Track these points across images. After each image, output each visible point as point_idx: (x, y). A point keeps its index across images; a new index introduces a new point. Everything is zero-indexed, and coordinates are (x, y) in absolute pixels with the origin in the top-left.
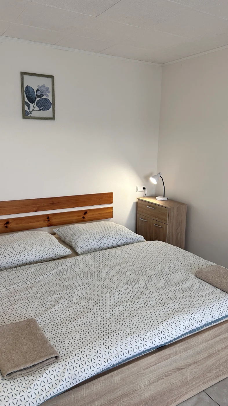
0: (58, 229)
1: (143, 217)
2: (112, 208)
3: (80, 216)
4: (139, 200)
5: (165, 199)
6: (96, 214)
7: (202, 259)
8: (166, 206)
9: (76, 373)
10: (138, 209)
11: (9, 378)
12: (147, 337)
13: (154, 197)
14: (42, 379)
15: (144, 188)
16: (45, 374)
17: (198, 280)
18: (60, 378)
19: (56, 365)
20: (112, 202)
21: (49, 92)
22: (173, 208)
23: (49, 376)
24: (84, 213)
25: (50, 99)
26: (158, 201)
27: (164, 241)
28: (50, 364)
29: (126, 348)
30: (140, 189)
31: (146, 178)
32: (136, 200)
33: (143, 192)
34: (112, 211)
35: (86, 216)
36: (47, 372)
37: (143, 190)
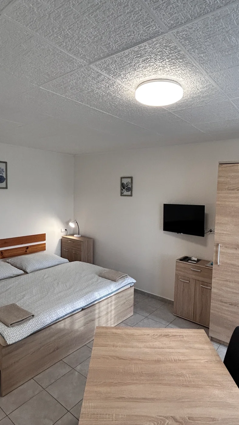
0: (10, 260)
1: (66, 248)
2: (45, 244)
3: (24, 250)
4: (63, 237)
5: (80, 236)
6: (35, 249)
7: (102, 268)
8: (81, 240)
9: (44, 321)
10: (62, 243)
11: (11, 326)
12: (76, 303)
13: (73, 235)
14: (28, 325)
15: (66, 230)
16: (29, 323)
17: (100, 277)
18: (36, 324)
19: (33, 319)
20: (45, 240)
21: (4, 172)
22: (85, 241)
23: (31, 324)
24: (26, 248)
25: (5, 176)
26: (75, 237)
27: (80, 261)
28: (29, 320)
29: (66, 309)
30: (63, 230)
31: (67, 223)
32: (60, 238)
33: (65, 232)
34: (45, 245)
35: (28, 250)
36: (30, 322)
37: (65, 231)
